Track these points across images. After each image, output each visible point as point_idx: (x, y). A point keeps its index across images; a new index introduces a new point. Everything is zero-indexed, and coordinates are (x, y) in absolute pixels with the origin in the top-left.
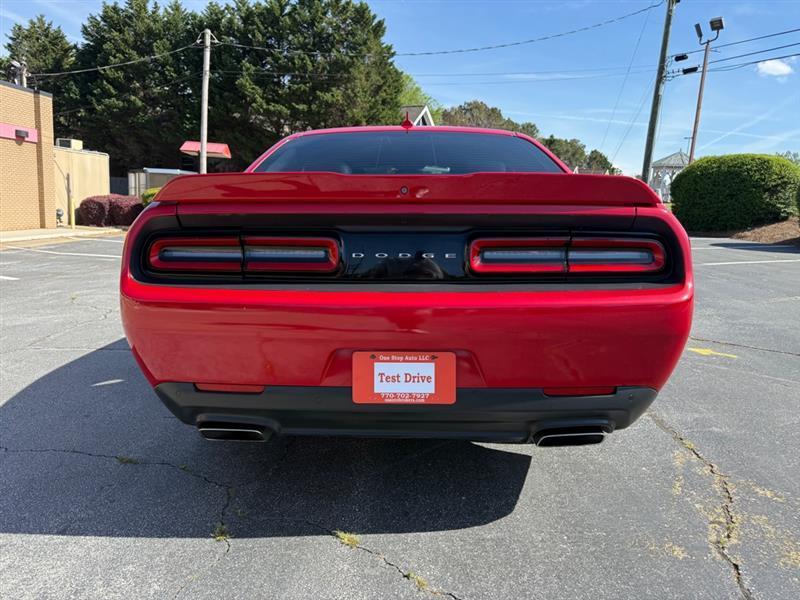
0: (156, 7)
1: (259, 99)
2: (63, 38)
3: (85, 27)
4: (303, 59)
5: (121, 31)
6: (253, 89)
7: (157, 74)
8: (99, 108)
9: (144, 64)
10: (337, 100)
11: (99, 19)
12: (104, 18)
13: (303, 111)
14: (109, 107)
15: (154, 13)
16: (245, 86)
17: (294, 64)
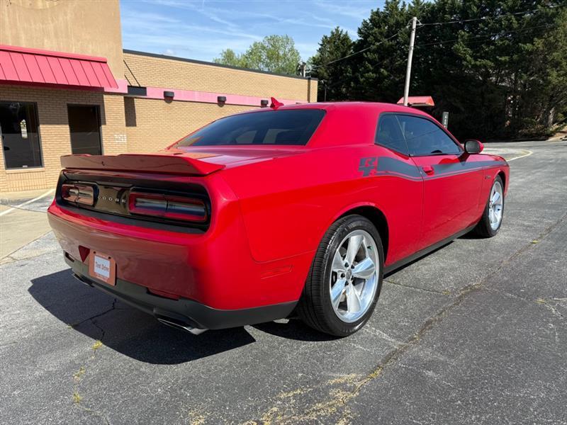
0: (404, 5)
1: (469, 58)
2: (348, 39)
3: (359, 29)
4: (509, 20)
5: (380, 27)
6: (465, 50)
7: (399, 51)
8: (362, 80)
9: (391, 46)
10: (538, 48)
11: (368, 21)
12: (371, 20)
13: (505, 62)
14: (367, 79)
15: (402, 9)
16: (459, 49)
17: (501, 25)
